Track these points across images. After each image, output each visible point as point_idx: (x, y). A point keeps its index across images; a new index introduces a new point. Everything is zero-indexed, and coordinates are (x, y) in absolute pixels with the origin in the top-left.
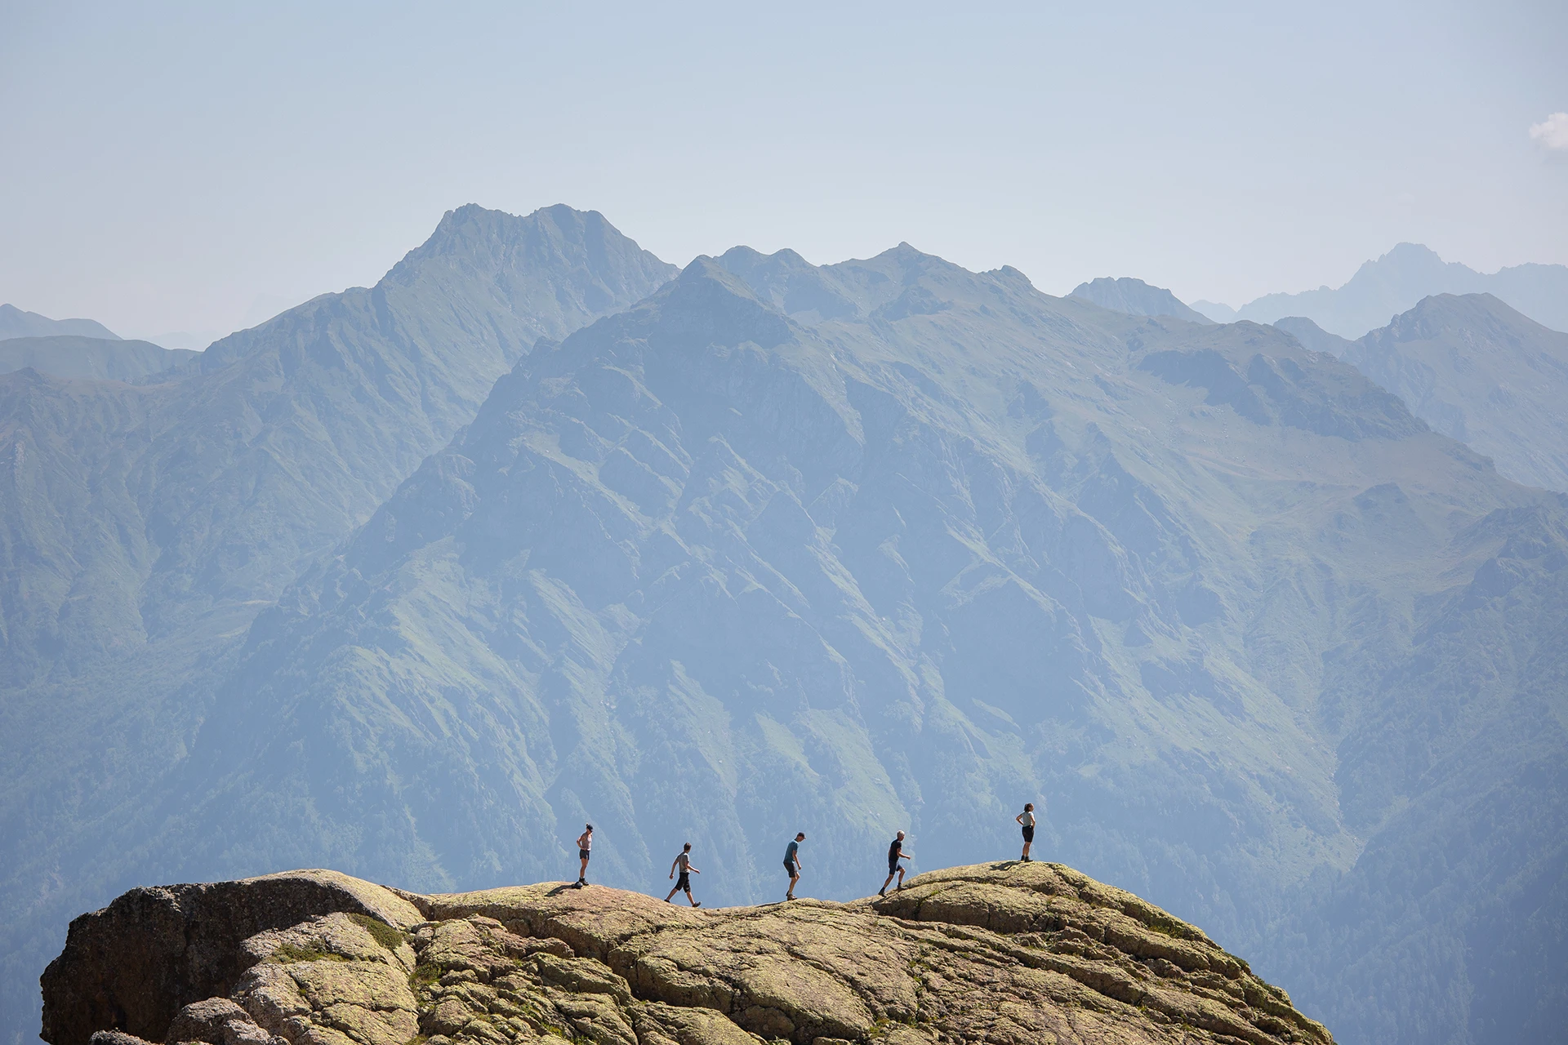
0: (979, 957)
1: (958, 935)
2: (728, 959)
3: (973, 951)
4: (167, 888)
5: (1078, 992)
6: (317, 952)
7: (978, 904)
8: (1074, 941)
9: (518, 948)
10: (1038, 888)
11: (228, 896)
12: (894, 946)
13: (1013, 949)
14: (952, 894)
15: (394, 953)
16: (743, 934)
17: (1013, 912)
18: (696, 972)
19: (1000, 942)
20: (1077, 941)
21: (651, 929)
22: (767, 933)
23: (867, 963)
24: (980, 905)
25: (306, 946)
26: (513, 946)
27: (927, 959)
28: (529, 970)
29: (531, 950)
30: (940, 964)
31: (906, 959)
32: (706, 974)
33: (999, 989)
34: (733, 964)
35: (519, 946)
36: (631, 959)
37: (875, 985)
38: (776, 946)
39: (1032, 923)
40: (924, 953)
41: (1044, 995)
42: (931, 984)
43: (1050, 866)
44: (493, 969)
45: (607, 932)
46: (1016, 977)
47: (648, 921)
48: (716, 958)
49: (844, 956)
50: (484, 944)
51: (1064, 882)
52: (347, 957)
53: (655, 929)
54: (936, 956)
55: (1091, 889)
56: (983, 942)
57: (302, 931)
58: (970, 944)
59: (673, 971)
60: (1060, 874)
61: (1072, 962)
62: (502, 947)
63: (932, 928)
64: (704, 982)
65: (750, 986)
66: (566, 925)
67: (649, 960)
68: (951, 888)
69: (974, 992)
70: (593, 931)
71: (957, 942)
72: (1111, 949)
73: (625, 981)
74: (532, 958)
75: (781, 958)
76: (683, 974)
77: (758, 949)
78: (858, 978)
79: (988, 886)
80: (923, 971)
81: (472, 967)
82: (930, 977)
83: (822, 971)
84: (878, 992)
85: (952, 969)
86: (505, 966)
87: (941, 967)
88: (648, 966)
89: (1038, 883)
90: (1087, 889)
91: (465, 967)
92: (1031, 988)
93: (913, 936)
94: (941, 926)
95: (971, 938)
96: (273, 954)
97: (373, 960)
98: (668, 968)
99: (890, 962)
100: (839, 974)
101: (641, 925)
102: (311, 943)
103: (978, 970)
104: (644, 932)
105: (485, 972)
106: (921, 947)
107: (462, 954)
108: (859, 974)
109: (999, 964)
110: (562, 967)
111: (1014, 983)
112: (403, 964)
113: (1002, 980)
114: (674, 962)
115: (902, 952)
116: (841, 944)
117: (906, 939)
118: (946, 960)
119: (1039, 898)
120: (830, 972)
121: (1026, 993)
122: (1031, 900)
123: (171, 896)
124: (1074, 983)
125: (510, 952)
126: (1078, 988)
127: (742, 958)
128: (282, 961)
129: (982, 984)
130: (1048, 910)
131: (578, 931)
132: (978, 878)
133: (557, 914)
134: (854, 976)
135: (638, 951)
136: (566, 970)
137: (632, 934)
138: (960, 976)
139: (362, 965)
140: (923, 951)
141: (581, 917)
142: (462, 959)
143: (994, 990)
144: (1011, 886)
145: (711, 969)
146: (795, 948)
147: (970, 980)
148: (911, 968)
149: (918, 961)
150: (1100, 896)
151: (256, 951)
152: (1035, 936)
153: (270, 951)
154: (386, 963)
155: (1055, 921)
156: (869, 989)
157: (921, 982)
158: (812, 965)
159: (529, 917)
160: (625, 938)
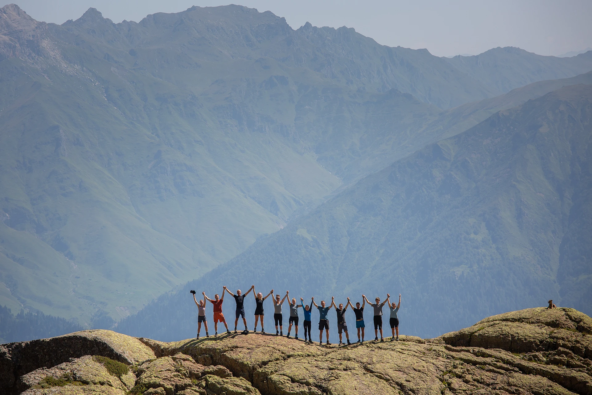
0: (491, 368)
1: (484, 355)
2: (323, 374)
3: (489, 364)
4: (4, 345)
5: (550, 388)
6: (66, 380)
7: (505, 335)
8: (561, 356)
9: (196, 373)
10: (548, 324)
11: (36, 348)
12: (435, 363)
13: (517, 362)
14: (491, 330)
15: (120, 379)
16: (340, 358)
17: (526, 339)
18: (302, 383)
19: (509, 358)
20: (563, 356)
21: (283, 357)
22: (354, 357)
23: (413, 374)
24: (506, 336)
25: (61, 377)
26: (193, 372)
27: (455, 370)
28: (198, 385)
29: (204, 373)
30: (463, 373)
31: (441, 371)
32: (308, 384)
33: (498, 388)
34: (325, 377)
35: (197, 371)
36: (265, 376)
37: (415, 387)
38: (356, 365)
39: (538, 345)
40: (455, 367)
41: (527, 391)
42: (452, 386)
43: (564, 310)
44: (176, 386)
45: (253, 360)
46: (511, 380)
47: (283, 353)
48: (316, 374)
49: (399, 369)
50: (177, 371)
51: (569, 320)
52: (86, 383)
53: (286, 357)
54: (462, 368)
55: (584, 323)
56: (497, 359)
57: (61, 368)
58: (488, 360)
59: (287, 383)
60: (567, 315)
61: (553, 370)
62: (187, 373)
63: (468, 351)
64: (306, 389)
65: (331, 391)
66: (230, 357)
67: (275, 377)
68: (492, 326)
69: (480, 390)
70: (245, 360)
71: (480, 359)
72: (586, 361)
73: (257, 390)
74: (204, 378)
75: (357, 373)
76: (294, 385)
77: (345, 368)
78: (405, 383)
79: (517, 324)
80: (450, 378)
81: (162, 386)
82: (453, 381)
83: (381, 380)
84: (416, 392)
85: (471, 376)
86: (185, 384)
87: (463, 375)
88: (272, 381)
89: (549, 320)
90: (582, 323)
91: (159, 385)
92: (519, 387)
93: (452, 356)
94: (475, 350)
95: (490, 356)
96: (38, 383)
97: (102, 384)
98: (284, 381)
99: (429, 373)
100: (394, 382)
101: (277, 355)
102: (64, 375)
103: (487, 376)
104: (277, 359)
105: (171, 389)
106: (454, 363)
107: (159, 378)
108: (407, 381)
109: (503, 371)
110: (219, 383)
111: (509, 384)
112: (125, 385)
113: (502, 382)
114: (289, 377)
115: (440, 366)
116: (399, 362)
117: (448, 358)
118: (468, 370)
119: (545, 331)
120: (387, 380)
121: (516, 390)
122: (540, 331)
123: (6, 350)
124: (551, 383)
125: (192, 375)
126: (551, 386)
127: (332, 373)
128: (43, 387)
129: (488, 385)
130: (550, 337)
131: (236, 360)
132: (513, 319)
133: (228, 351)
134: (402, 382)
135: (270, 371)
136: (221, 385)
137: (270, 361)
138: (474, 380)
139: (93, 387)
140: (454, 365)
141: (240, 352)
142: (158, 381)
143: (495, 389)
144: (533, 323)
145: (311, 381)
146: (369, 366)
147: (481, 383)
148: (443, 376)
149: (450, 372)
150: (589, 327)
151: (29, 382)
152: (537, 354)
153: (37, 381)
154: (111, 386)
155: (553, 344)
156: (411, 390)
157: (447, 385)
158: (377, 376)
159: (212, 353)
160: (265, 363)
